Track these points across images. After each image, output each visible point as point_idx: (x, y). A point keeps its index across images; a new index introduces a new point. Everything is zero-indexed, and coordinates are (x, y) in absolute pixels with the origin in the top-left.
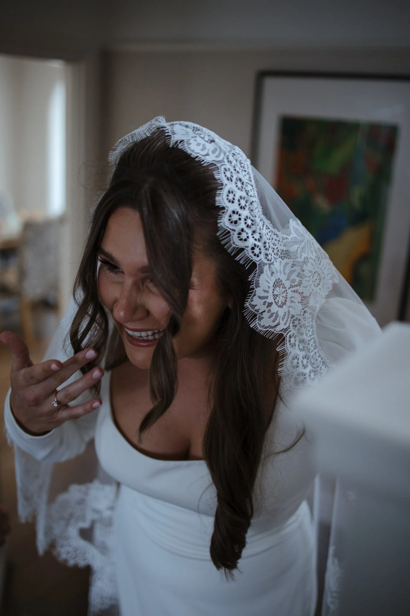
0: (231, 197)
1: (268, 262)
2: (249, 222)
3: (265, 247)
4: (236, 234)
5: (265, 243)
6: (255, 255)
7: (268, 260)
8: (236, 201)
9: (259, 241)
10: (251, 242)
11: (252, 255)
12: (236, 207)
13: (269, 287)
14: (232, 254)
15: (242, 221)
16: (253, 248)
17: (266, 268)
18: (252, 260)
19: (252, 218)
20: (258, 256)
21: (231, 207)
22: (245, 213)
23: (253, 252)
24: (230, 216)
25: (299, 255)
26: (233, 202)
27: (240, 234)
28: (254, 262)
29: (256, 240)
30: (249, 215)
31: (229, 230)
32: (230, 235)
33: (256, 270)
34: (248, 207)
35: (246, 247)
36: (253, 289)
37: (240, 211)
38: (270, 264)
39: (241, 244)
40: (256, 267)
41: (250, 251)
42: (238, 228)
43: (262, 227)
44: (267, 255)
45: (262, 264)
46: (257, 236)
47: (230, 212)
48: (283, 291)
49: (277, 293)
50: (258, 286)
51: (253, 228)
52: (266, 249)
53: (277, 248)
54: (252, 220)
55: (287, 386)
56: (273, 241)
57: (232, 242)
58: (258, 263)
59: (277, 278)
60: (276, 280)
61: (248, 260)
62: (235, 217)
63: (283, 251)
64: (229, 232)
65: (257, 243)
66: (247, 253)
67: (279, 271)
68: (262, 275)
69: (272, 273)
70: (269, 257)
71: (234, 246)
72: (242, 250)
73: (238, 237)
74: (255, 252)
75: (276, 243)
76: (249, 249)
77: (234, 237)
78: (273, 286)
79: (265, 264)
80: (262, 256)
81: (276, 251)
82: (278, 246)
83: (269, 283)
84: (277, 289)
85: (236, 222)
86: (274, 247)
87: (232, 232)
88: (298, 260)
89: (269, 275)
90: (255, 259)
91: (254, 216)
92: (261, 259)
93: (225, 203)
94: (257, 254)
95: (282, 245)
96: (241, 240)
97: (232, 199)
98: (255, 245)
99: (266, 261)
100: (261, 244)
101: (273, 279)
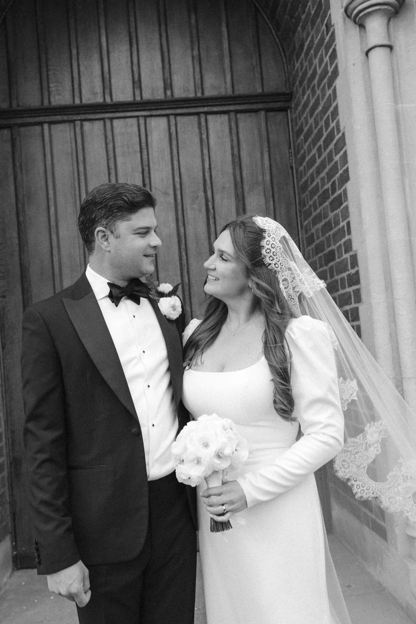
0: (268, 243)
2: (275, 254)
5: (281, 263)
8: (270, 245)
9: (278, 262)
10: (274, 262)
11: (274, 267)
12: (269, 247)
15: (272, 253)
17: (280, 273)
19: (276, 252)
22: (273, 250)
24: (266, 250)
26: (268, 245)
27: (269, 257)
30: (275, 251)
34: (275, 248)
35: (272, 263)
37: (271, 249)
38: (282, 272)
39: (270, 262)
40: (276, 272)
42: (269, 255)
43: (281, 257)
45: (278, 271)
46: (278, 260)
47: (266, 248)
48: (287, 283)
51: (277, 256)
52: (281, 266)
54: (276, 253)
56: (285, 263)
57: (266, 260)
62: (268, 251)
63: (289, 267)
65: (277, 263)
66: (272, 266)
68: (278, 276)
70: (282, 269)
71: (266, 262)
72: (270, 264)
74: (276, 266)
76: (274, 264)
77: (267, 258)
80: (279, 268)
81: (286, 267)
82: (287, 265)
85: (268, 253)
86: (285, 265)
87: (266, 256)
89: (282, 276)
90: (276, 269)
93: (265, 245)
95: (289, 265)
96: (270, 260)
97: (268, 244)
99: (280, 270)
100: (279, 263)
101: (283, 278)
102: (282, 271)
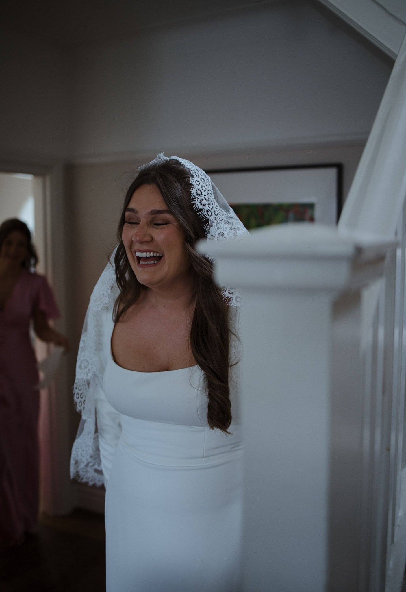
1: (216, 222)
2: (207, 198)
3: (215, 213)
4: (199, 200)
5: (215, 211)
6: (208, 215)
7: (216, 221)
10: (207, 207)
11: (207, 215)
12: (200, 188)
13: (215, 235)
14: (196, 211)
15: (203, 195)
16: (207, 211)
17: (214, 224)
18: (206, 217)
20: (210, 217)
21: (198, 187)
23: (207, 213)
24: (197, 191)
25: (234, 224)
26: (198, 185)
27: (201, 201)
28: (207, 219)
29: (210, 208)
30: (207, 195)
31: (195, 197)
32: (196, 200)
33: (209, 224)
34: (206, 191)
35: (204, 209)
36: (206, 234)
37: (202, 191)
39: (201, 207)
40: (209, 222)
41: (206, 212)
42: (200, 198)
44: (216, 218)
45: (212, 222)
46: (210, 206)
47: (197, 188)
49: (220, 239)
50: (209, 233)
51: (209, 202)
52: (215, 215)
53: (222, 218)
55: (224, 294)
57: (196, 204)
58: (210, 220)
59: (221, 232)
60: (220, 232)
61: (204, 217)
62: (199, 192)
63: (225, 220)
64: (195, 198)
65: (210, 210)
66: (204, 212)
67: (222, 228)
68: (212, 227)
69: (218, 228)
70: (217, 219)
71: (197, 206)
72: (201, 210)
73: (200, 203)
74: (209, 213)
75: (221, 215)
76: (206, 210)
77: (198, 202)
78: (218, 235)
79: (214, 222)
80: (213, 218)
82: (223, 217)
83: (216, 232)
84: (221, 237)
85: (199, 195)
87: (197, 199)
88: (233, 227)
89: (216, 228)
90: (208, 217)
91: (210, 196)
92: (212, 219)
94: (209, 215)
95: (225, 217)
96: (201, 204)
98: (209, 210)
99: (215, 221)
100: (213, 211)
101: (219, 231)
102: (217, 222)
